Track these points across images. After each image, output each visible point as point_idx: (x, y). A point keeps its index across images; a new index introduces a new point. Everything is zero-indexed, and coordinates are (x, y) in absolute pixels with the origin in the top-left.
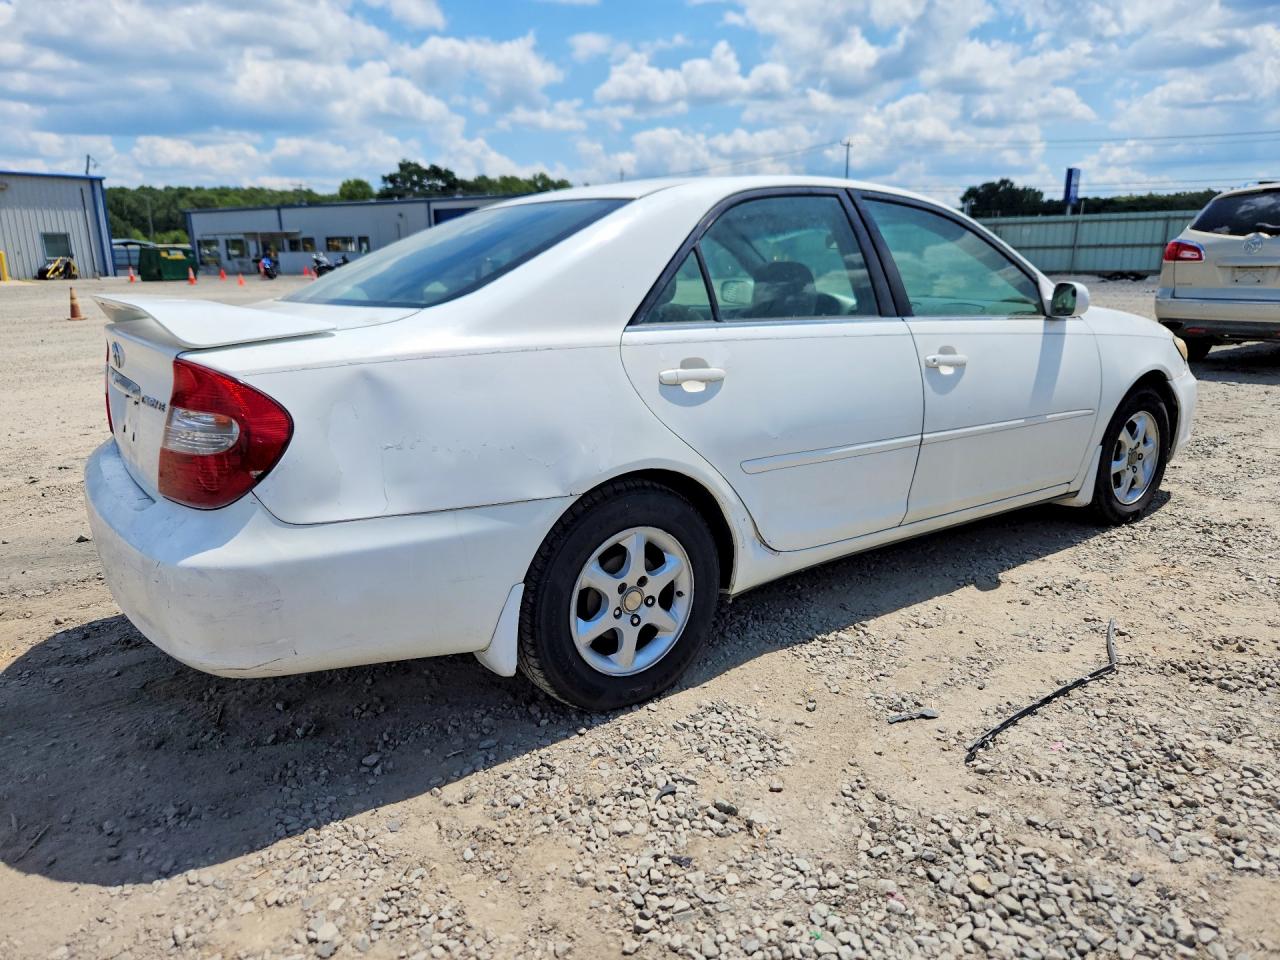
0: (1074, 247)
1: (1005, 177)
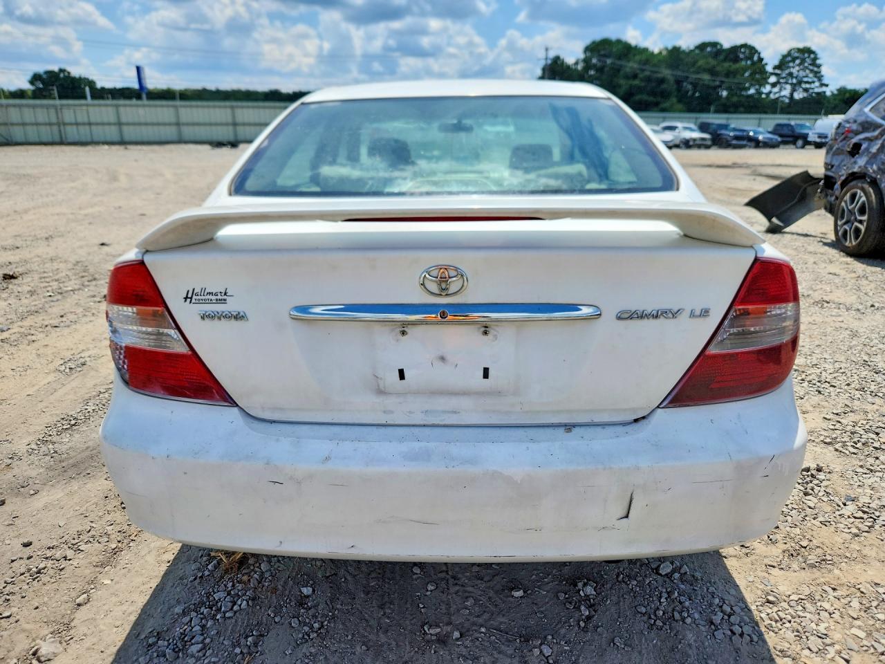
0: (178, 124)
1: (63, 67)
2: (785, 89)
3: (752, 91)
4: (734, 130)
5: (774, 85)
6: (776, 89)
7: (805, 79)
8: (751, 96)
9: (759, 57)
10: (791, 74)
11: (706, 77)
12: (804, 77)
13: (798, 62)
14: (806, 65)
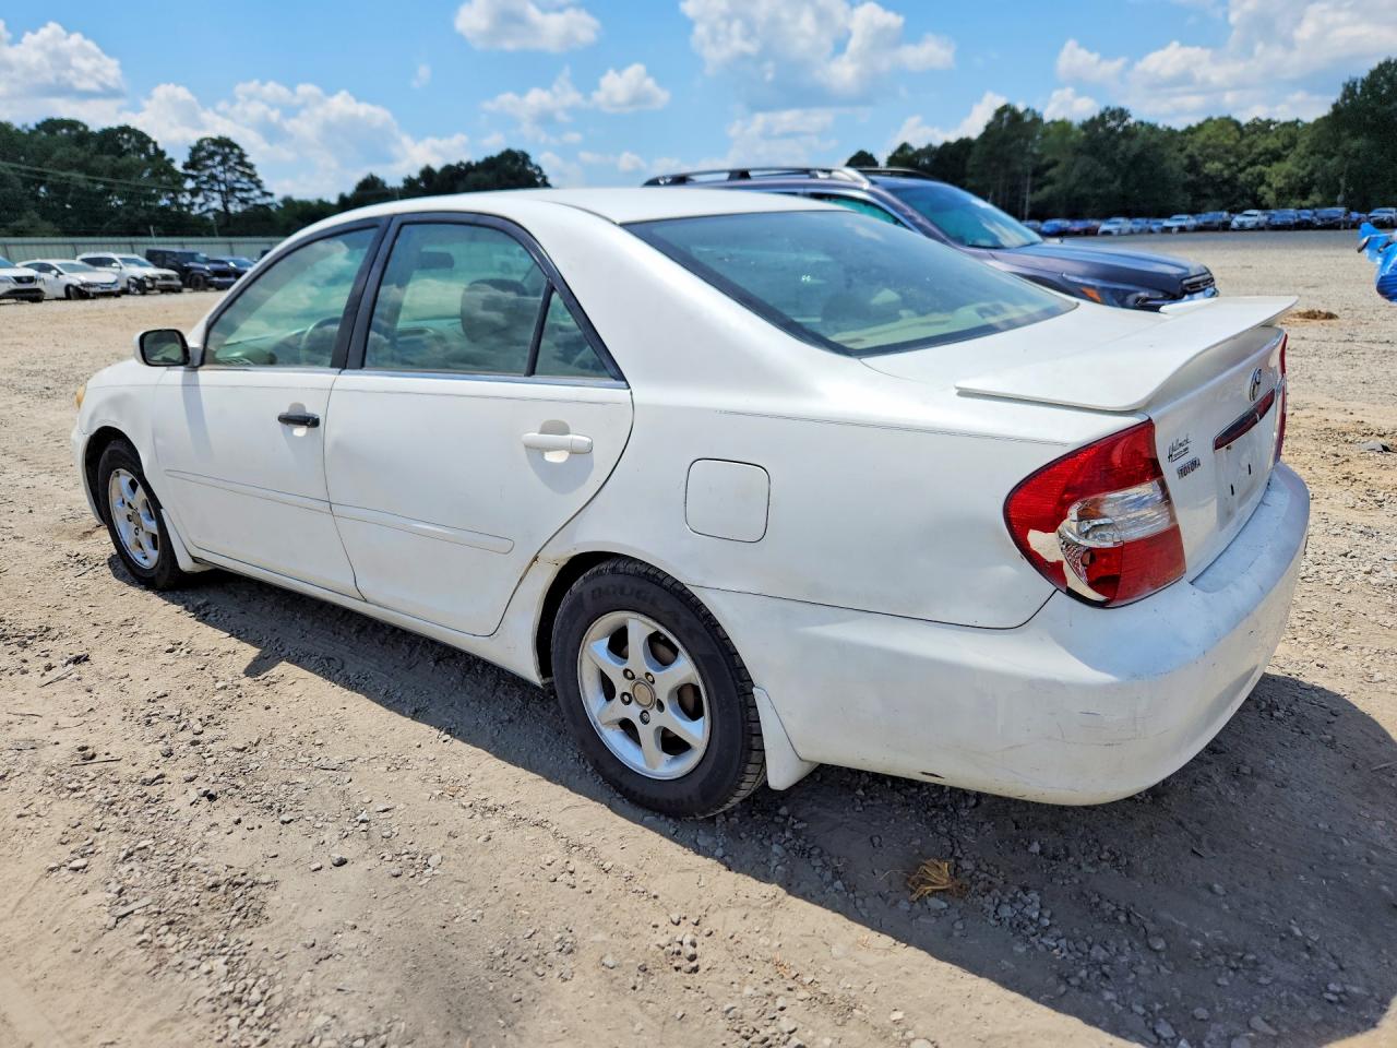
2: (213, 199)
3: (164, 202)
4: (208, 261)
5: (194, 193)
6: (199, 200)
7: (238, 185)
8: (164, 208)
9: (156, 149)
10: (213, 177)
11: (79, 177)
12: (235, 182)
13: (218, 159)
14: (231, 164)
